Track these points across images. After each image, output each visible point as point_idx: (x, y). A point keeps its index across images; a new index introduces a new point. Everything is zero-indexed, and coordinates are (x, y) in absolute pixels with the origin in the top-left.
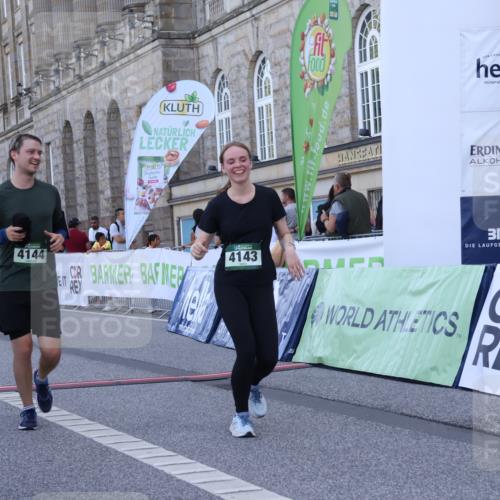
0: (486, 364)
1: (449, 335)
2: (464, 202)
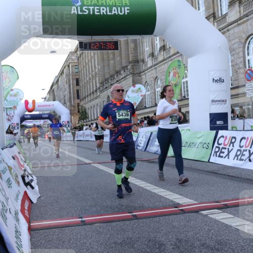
0: (216, 156)
1: (207, 148)
2: (210, 114)
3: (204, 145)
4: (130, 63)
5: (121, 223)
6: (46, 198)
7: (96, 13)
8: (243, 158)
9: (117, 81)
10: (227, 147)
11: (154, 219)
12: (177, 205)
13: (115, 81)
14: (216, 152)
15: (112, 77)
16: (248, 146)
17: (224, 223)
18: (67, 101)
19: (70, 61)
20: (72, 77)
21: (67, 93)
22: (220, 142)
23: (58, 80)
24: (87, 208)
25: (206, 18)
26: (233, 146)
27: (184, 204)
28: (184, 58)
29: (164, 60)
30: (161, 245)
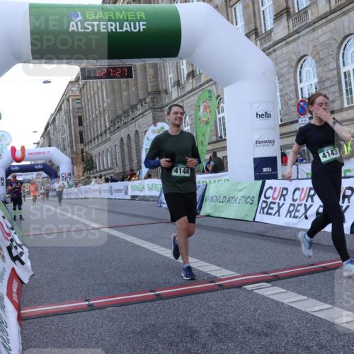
0: (263, 213)
2: (255, 159)
3: (248, 200)
4: (149, 94)
5: (141, 306)
6: (42, 276)
7: (102, 30)
8: (297, 214)
9: (133, 119)
10: (277, 201)
11: (184, 299)
12: (214, 279)
13: (130, 118)
14: (263, 208)
15: (126, 113)
16: (303, 200)
17: (274, 300)
18: (67, 146)
19: (70, 93)
20: (73, 114)
21: (66, 136)
22: (267, 196)
23: (54, 120)
24: (96, 287)
25: (246, 35)
26: (285, 200)
27: (222, 278)
28: (220, 87)
29: (193, 90)
30: (194, 332)
